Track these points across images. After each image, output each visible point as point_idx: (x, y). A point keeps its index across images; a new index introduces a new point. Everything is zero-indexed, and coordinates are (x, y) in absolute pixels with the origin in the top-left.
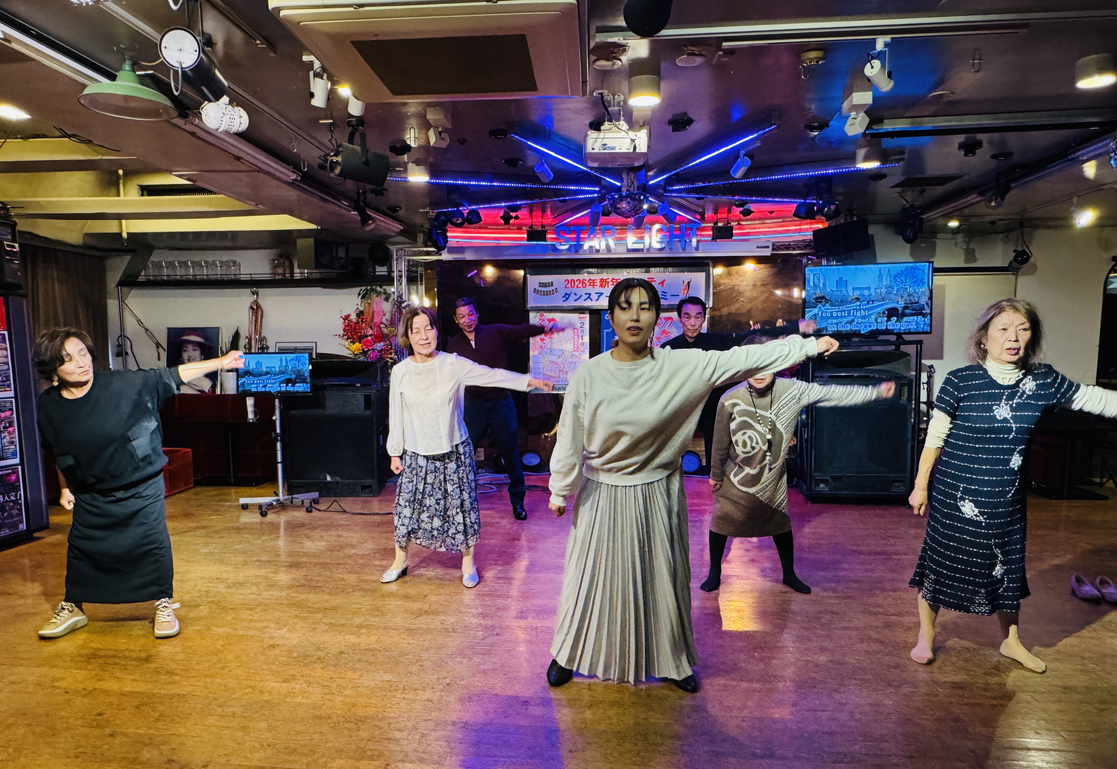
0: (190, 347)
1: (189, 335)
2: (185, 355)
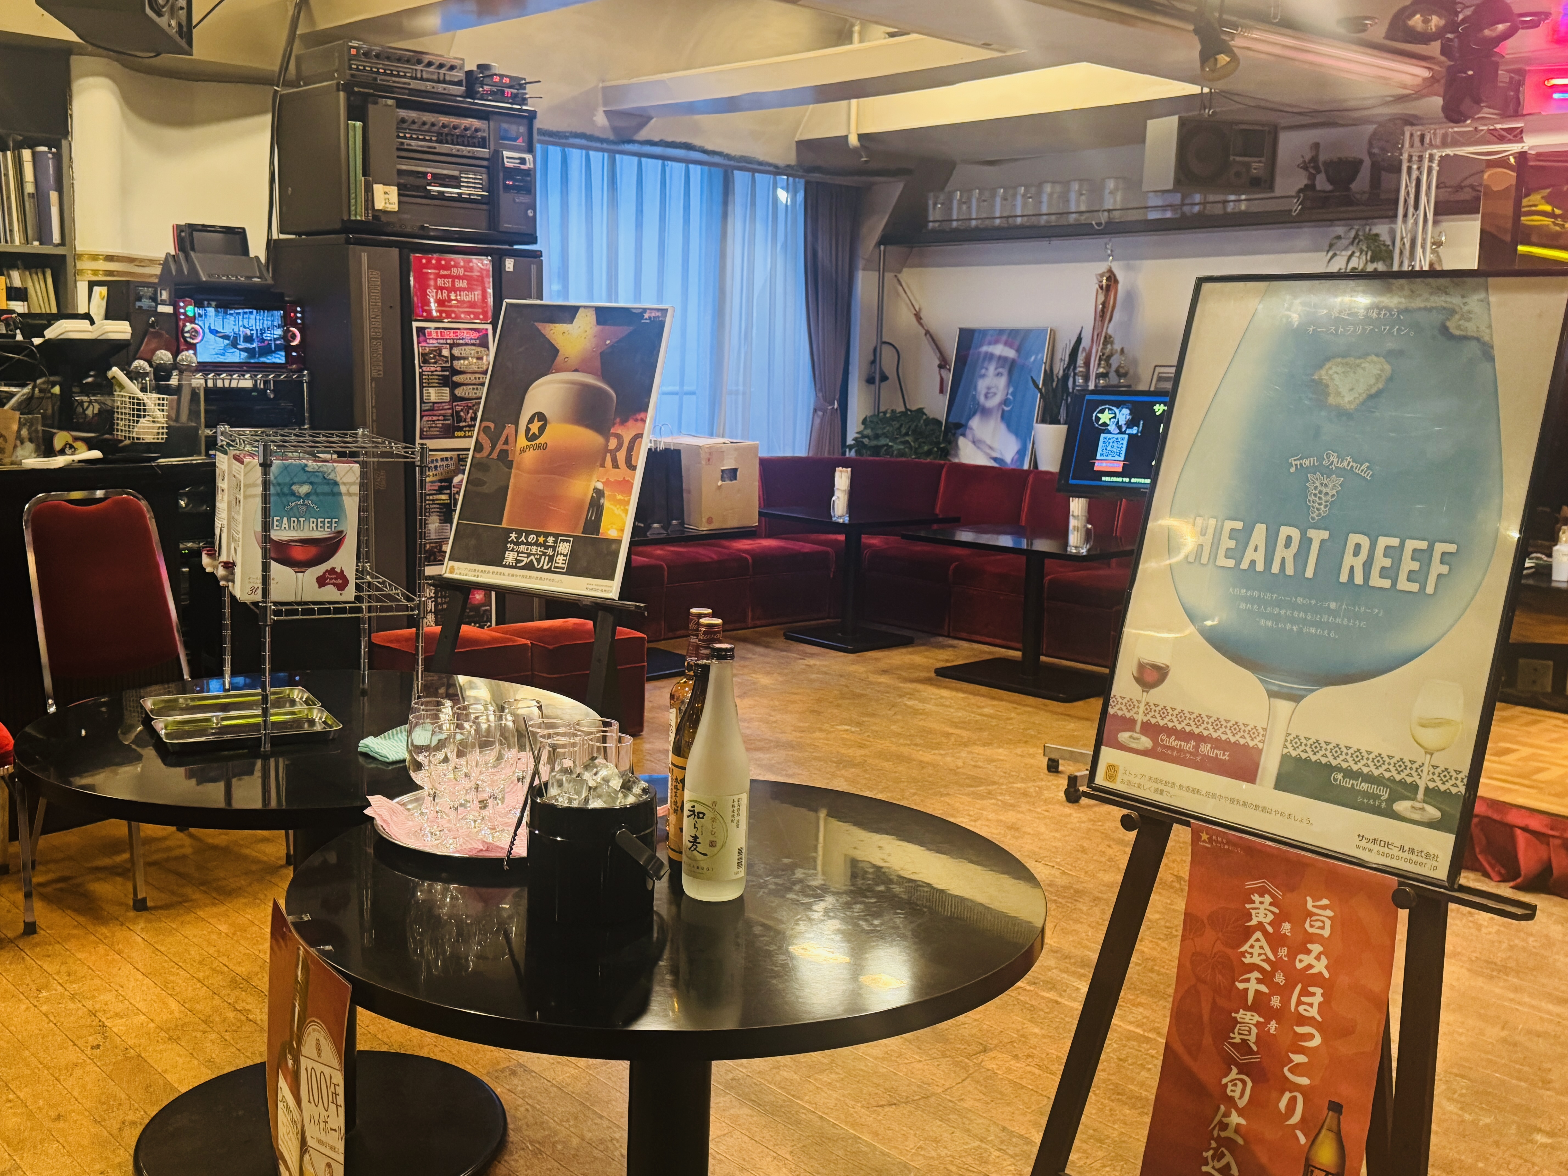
1: (991, 343)
2: (981, 386)
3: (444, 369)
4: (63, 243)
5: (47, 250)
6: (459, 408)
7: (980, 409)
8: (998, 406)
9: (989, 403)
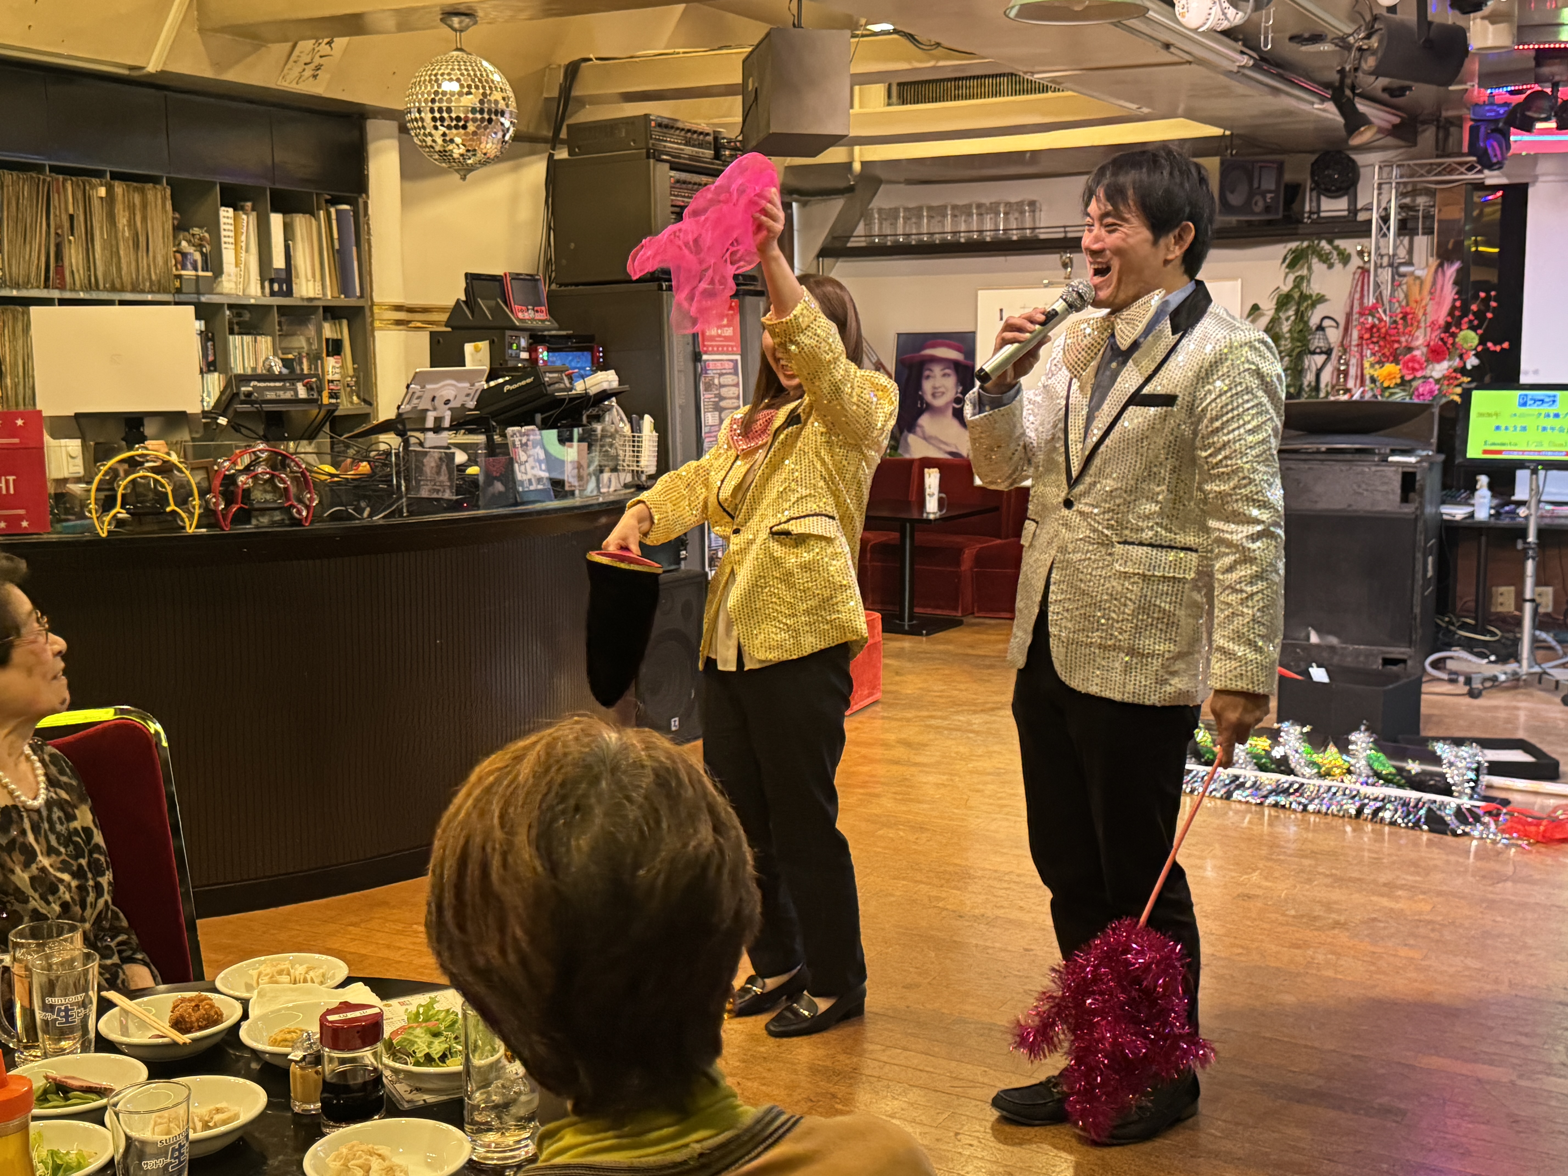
0: (937, 370)
1: (934, 346)
2: (927, 386)
3: (716, 396)
4: (362, 296)
5: (352, 302)
7: (928, 408)
8: (947, 404)
9: (938, 402)
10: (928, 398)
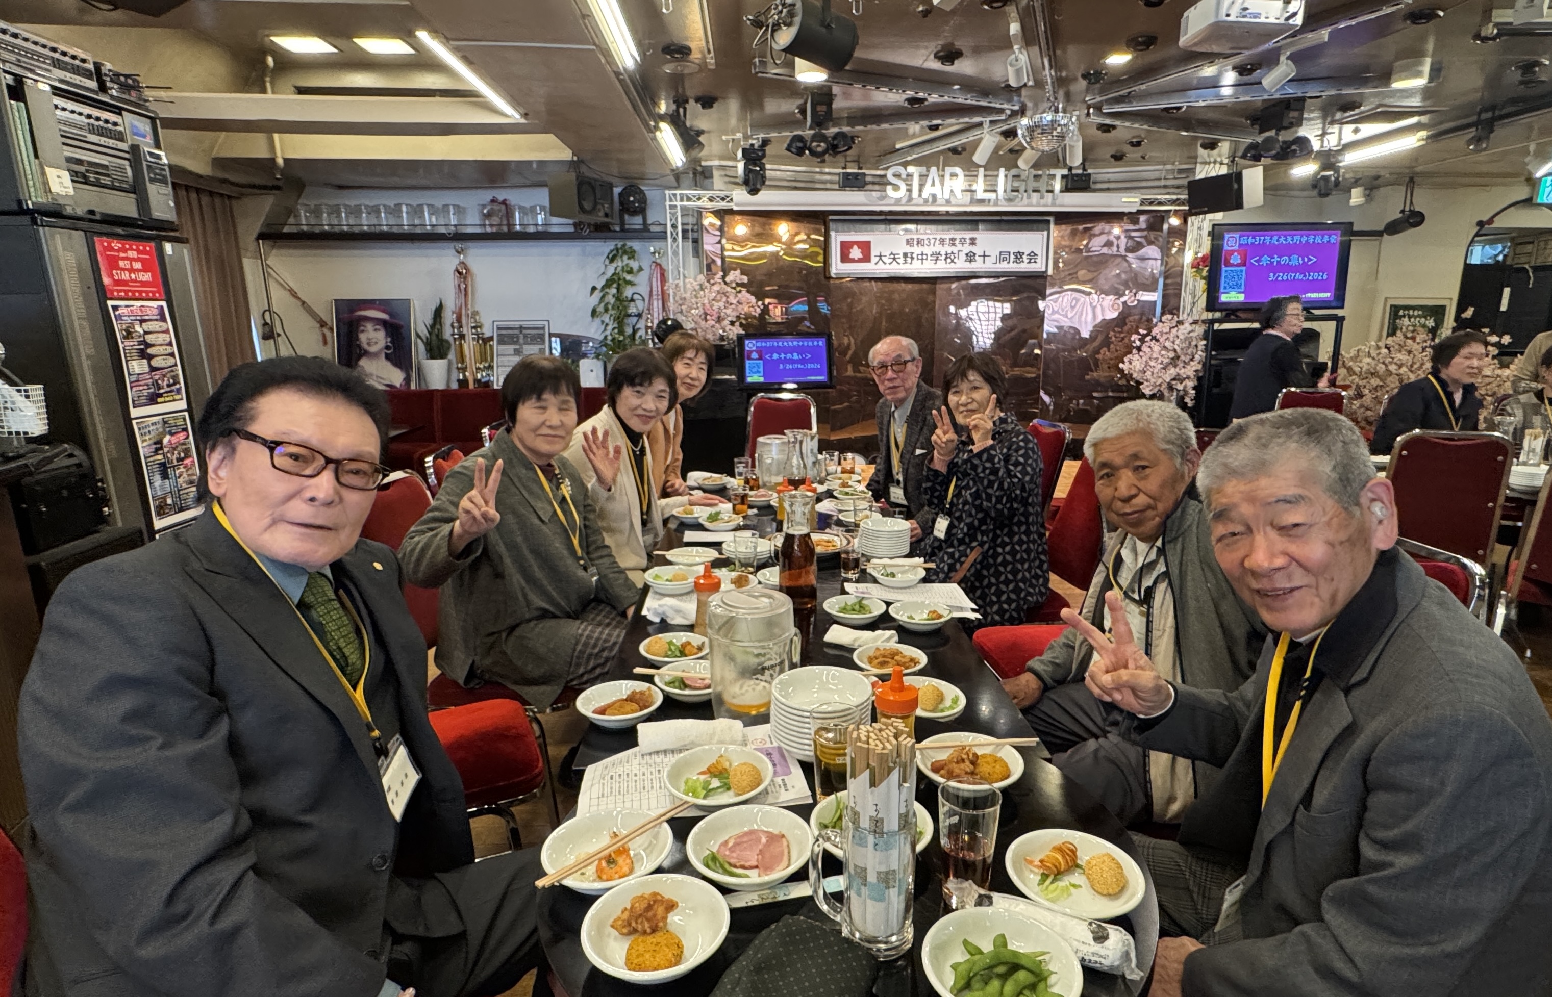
2: (363, 337)
3: (140, 343)
6: (157, 377)
7: (365, 353)
8: (381, 350)
9: (373, 349)
10: (365, 346)
